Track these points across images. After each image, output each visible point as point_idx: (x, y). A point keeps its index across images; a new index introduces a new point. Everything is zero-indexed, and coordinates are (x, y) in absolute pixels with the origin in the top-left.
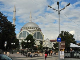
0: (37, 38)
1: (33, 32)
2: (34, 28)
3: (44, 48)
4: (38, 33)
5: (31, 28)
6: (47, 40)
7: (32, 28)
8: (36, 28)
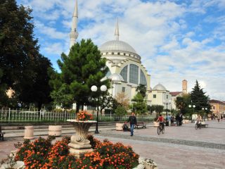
0: (130, 82)
1: (119, 65)
2: (122, 54)
3: (151, 109)
4: (134, 68)
5: (113, 54)
6: (159, 88)
7: (116, 53)
8: (127, 55)
